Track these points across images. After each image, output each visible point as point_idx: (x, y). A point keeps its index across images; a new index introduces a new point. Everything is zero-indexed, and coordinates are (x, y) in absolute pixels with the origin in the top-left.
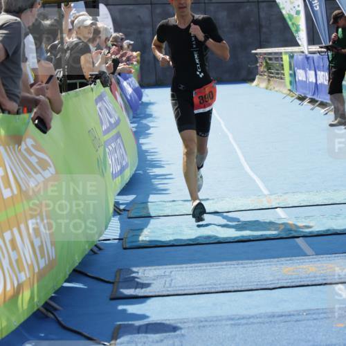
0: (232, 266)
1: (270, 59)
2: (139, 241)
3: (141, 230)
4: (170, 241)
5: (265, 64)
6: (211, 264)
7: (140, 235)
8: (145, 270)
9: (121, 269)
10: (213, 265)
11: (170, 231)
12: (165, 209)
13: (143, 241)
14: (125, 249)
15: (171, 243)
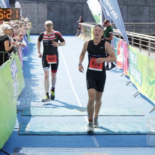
0: (64, 150)
1: (87, 28)
2: (25, 131)
3: (26, 124)
4: (38, 132)
5: (84, 30)
6: (55, 148)
7: (26, 128)
8: (27, 150)
9: (17, 148)
10: (56, 149)
11: (39, 126)
12: (38, 112)
13: (27, 131)
14: (19, 135)
15: (39, 134)
